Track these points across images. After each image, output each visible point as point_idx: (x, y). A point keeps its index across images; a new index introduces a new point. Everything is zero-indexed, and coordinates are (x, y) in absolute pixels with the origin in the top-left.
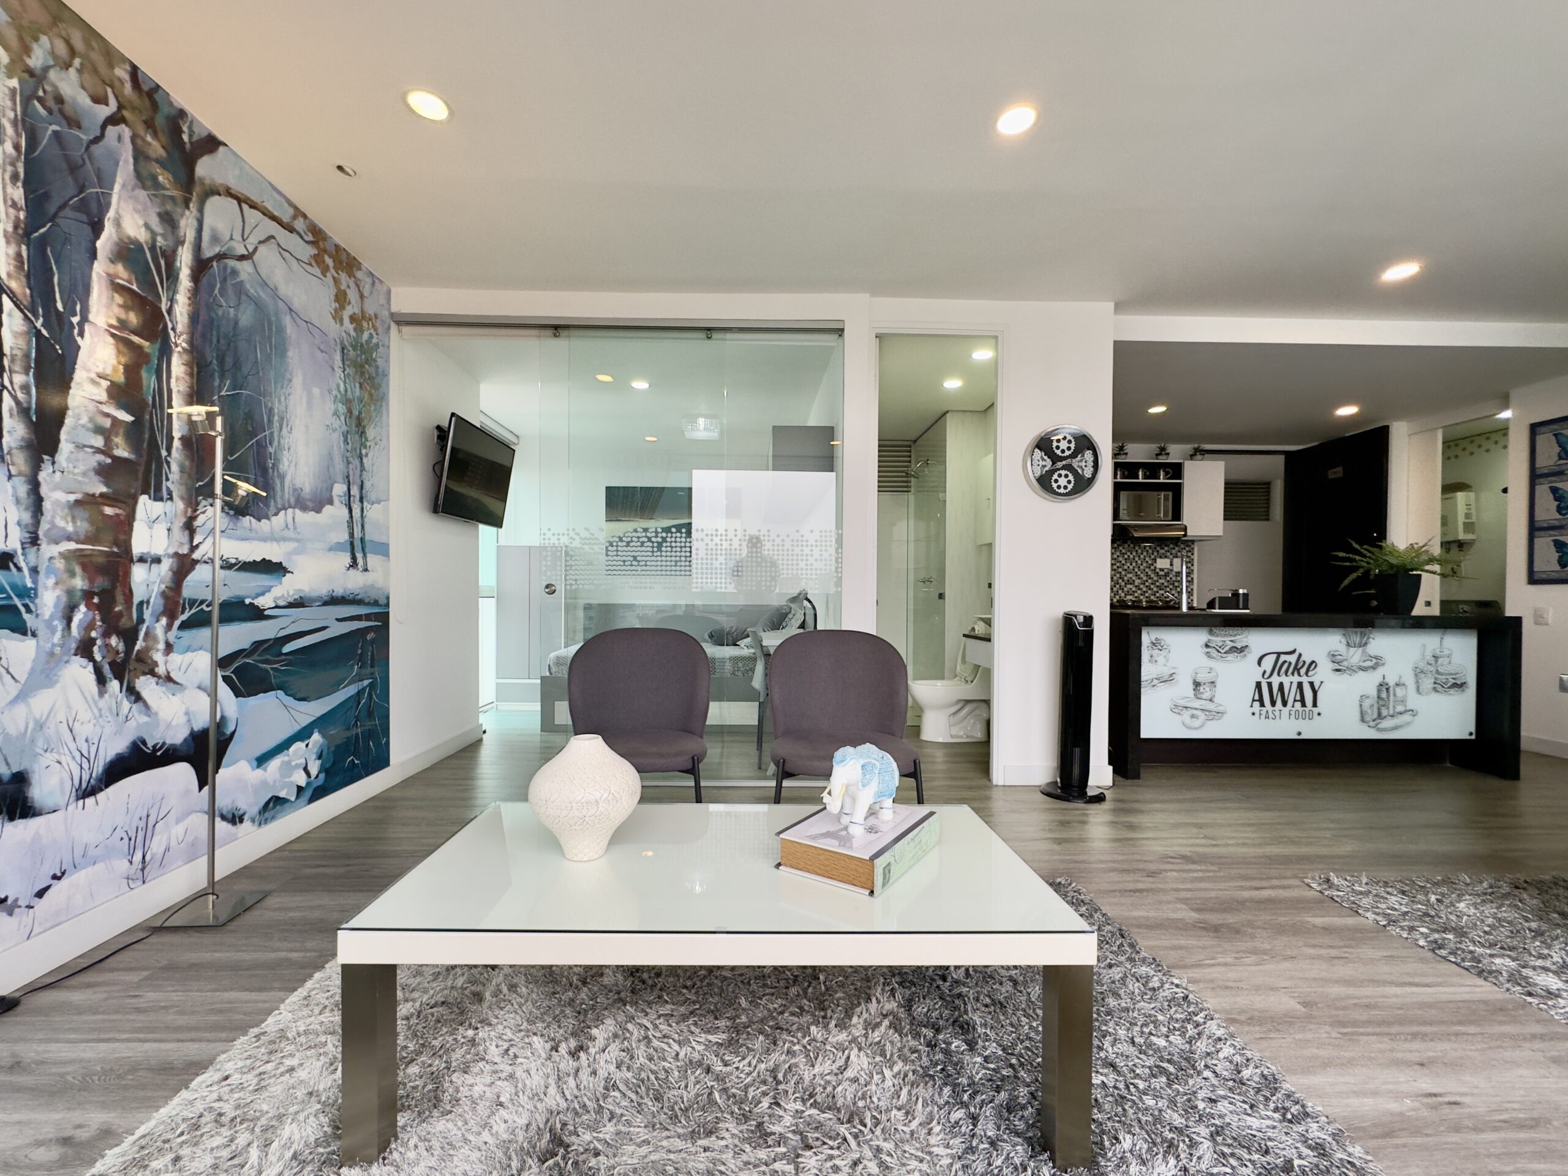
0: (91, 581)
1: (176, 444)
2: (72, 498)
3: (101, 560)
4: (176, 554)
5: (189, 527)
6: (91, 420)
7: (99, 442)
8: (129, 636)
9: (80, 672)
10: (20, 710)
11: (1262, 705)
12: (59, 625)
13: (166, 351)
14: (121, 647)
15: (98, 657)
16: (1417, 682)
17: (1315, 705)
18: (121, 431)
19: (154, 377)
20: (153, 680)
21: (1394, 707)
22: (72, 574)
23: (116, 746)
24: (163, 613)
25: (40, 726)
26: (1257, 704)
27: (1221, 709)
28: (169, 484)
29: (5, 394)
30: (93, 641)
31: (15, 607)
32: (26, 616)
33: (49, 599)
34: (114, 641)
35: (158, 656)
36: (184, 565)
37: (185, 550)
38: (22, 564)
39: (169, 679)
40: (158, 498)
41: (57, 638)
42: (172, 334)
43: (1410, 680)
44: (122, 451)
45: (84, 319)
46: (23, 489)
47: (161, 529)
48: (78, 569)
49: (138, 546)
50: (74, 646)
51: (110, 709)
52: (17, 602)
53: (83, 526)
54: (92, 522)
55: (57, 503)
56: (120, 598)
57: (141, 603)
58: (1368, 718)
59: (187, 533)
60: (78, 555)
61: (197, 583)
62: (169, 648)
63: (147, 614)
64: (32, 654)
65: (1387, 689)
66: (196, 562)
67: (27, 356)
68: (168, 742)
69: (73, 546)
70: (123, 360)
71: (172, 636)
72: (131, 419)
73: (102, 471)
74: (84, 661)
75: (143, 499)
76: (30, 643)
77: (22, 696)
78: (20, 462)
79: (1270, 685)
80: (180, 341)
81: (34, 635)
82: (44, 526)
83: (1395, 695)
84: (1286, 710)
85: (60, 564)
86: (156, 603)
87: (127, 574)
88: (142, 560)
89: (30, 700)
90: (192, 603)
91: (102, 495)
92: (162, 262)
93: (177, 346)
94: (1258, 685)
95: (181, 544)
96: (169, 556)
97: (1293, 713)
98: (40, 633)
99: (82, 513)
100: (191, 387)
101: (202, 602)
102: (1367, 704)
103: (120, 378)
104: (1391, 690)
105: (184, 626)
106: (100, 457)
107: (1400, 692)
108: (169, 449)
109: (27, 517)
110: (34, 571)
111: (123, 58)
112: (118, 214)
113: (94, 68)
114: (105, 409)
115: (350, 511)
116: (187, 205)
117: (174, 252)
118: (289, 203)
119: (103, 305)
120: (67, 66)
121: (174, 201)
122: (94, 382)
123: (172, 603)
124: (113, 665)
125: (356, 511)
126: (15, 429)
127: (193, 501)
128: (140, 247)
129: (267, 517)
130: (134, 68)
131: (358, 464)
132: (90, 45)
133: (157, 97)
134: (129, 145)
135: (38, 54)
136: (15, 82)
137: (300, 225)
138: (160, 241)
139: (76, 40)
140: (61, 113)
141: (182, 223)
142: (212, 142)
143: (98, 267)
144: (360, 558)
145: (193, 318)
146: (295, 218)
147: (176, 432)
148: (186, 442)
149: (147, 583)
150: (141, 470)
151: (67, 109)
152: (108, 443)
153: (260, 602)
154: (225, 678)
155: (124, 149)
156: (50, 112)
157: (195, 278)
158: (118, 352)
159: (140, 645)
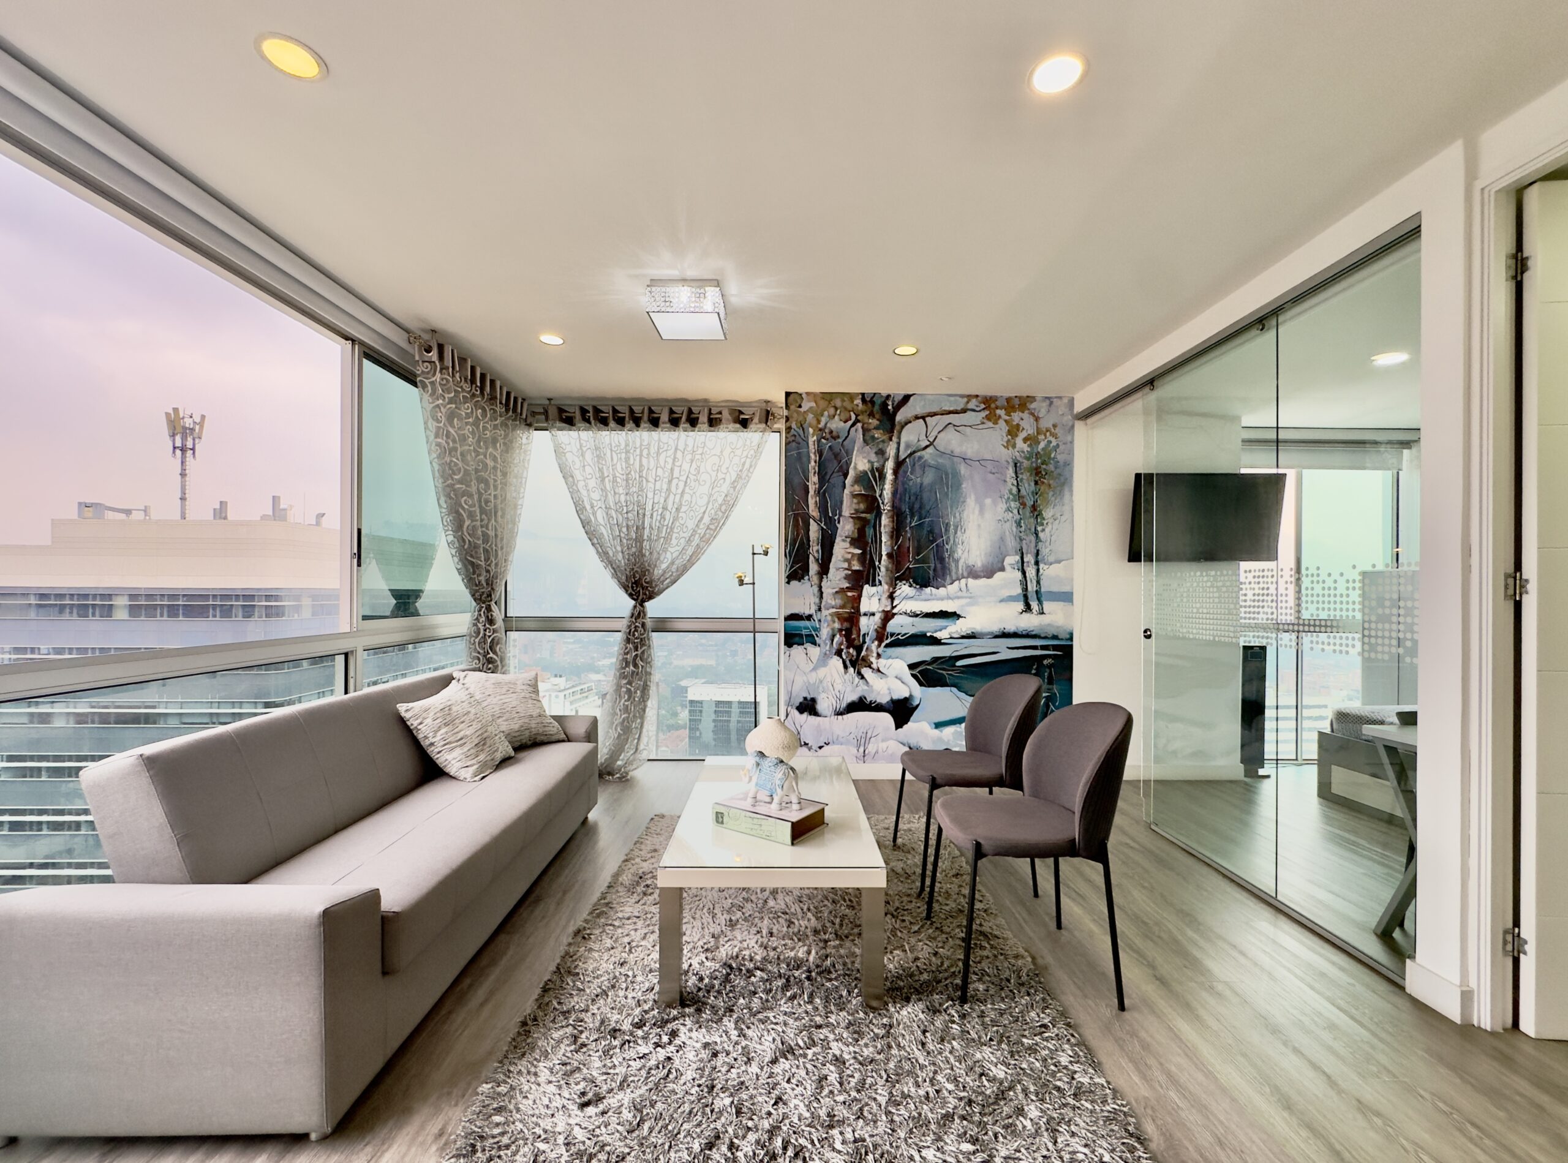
0: (842, 625)
1: (884, 557)
2: (834, 590)
3: (846, 615)
4: (884, 611)
5: (891, 597)
6: (842, 557)
7: (846, 565)
8: (859, 649)
9: (836, 663)
10: (814, 674)
12: (829, 642)
13: (879, 515)
14: (855, 653)
15: (844, 657)
18: (856, 558)
19: (872, 530)
20: (871, 670)
22: (834, 622)
23: (853, 697)
24: (876, 639)
25: (821, 682)
28: (880, 578)
29: (811, 556)
30: (842, 650)
31: (812, 635)
33: (825, 632)
34: (851, 650)
35: (873, 659)
36: (888, 616)
37: (888, 608)
38: (815, 619)
39: (879, 670)
40: (874, 585)
41: (828, 647)
42: (882, 505)
44: (856, 566)
45: (840, 515)
46: (816, 589)
47: (875, 600)
48: (836, 620)
49: (863, 609)
50: (834, 651)
51: (849, 681)
52: (813, 633)
53: (839, 602)
54: (842, 599)
55: (828, 593)
56: (854, 632)
57: (864, 635)
59: (889, 600)
60: (838, 616)
61: (893, 626)
62: (879, 656)
63: (867, 639)
64: (818, 653)
66: (895, 614)
67: (818, 539)
68: (878, 701)
69: (834, 610)
70: (857, 527)
71: (880, 650)
72: (860, 552)
73: (847, 578)
74: (838, 658)
75: (866, 587)
76: (817, 649)
77: (814, 669)
78: (815, 579)
80: (886, 507)
81: (819, 646)
82: (823, 604)
85: (829, 618)
86: (872, 634)
87: (858, 621)
88: (865, 614)
89: (818, 672)
90: (892, 635)
91: (847, 588)
92: (877, 474)
93: (884, 510)
95: (886, 606)
96: (879, 612)
98: (821, 645)
99: (839, 596)
100: (893, 528)
101: (898, 634)
103: (856, 535)
105: (887, 646)
106: (847, 572)
108: (880, 562)
109: (817, 601)
110: (820, 621)
111: (858, 394)
112: (855, 464)
113: (846, 409)
114: (849, 550)
115: (1024, 573)
116: (891, 439)
117: (883, 466)
118: (962, 396)
119: (848, 507)
120: (834, 416)
121: (883, 441)
122: (843, 541)
123: (880, 635)
124: (851, 661)
125: (1031, 572)
126: (814, 568)
127: (893, 583)
128: (865, 473)
129: (944, 586)
130: (863, 394)
131: (1033, 538)
132: (843, 401)
133: (874, 399)
134: (860, 431)
135: (823, 420)
136: (815, 438)
137: (973, 404)
138: (876, 465)
139: (838, 403)
140: (832, 437)
141: (888, 450)
142: (906, 398)
143: (846, 491)
144: (1034, 605)
145: (894, 493)
146: (968, 402)
147: (884, 553)
148: (889, 555)
149: (867, 625)
150: (865, 573)
151: (834, 434)
152: (850, 564)
153: (938, 635)
154: (913, 675)
155: (858, 434)
156: (827, 439)
157: (896, 472)
158: (855, 524)
159: (863, 653)
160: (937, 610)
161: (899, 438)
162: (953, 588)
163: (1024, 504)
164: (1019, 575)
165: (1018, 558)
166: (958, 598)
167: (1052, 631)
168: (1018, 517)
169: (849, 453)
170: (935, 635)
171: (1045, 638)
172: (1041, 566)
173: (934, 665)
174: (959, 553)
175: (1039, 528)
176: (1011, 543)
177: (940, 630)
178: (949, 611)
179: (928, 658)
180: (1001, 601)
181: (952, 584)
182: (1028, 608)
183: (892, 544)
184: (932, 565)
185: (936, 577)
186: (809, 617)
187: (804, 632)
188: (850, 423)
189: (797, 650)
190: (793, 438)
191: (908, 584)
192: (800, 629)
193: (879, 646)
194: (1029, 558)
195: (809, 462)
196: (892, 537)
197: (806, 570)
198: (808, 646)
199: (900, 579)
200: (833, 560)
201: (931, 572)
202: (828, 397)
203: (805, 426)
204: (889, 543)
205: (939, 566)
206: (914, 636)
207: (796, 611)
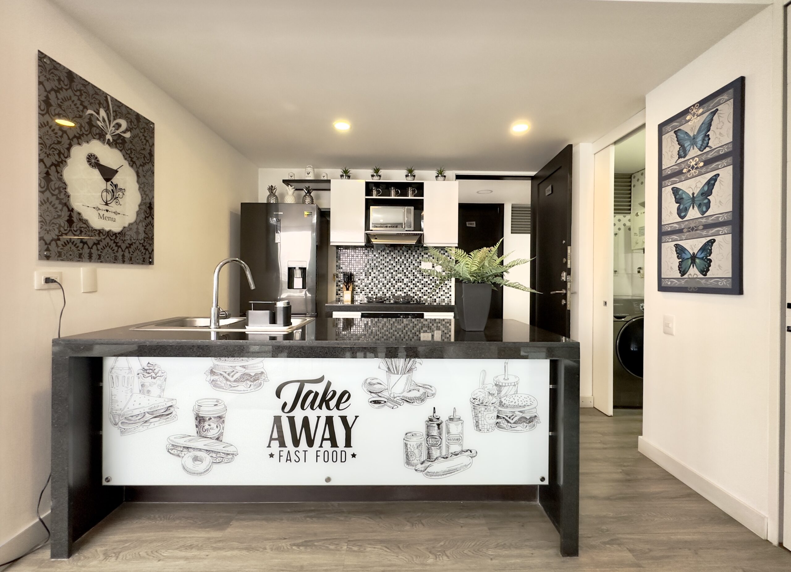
11: (282, 444)
16: (476, 416)
17: (348, 444)
21: (448, 447)
26: (275, 444)
27: (230, 450)
43: (466, 413)
58: (415, 460)
65: (438, 425)
79: (292, 420)
83: (448, 432)
84: (312, 452)
94: (277, 420)
97: (321, 454)
102: (413, 443)
104: (443, 426)
107: (454, 428)
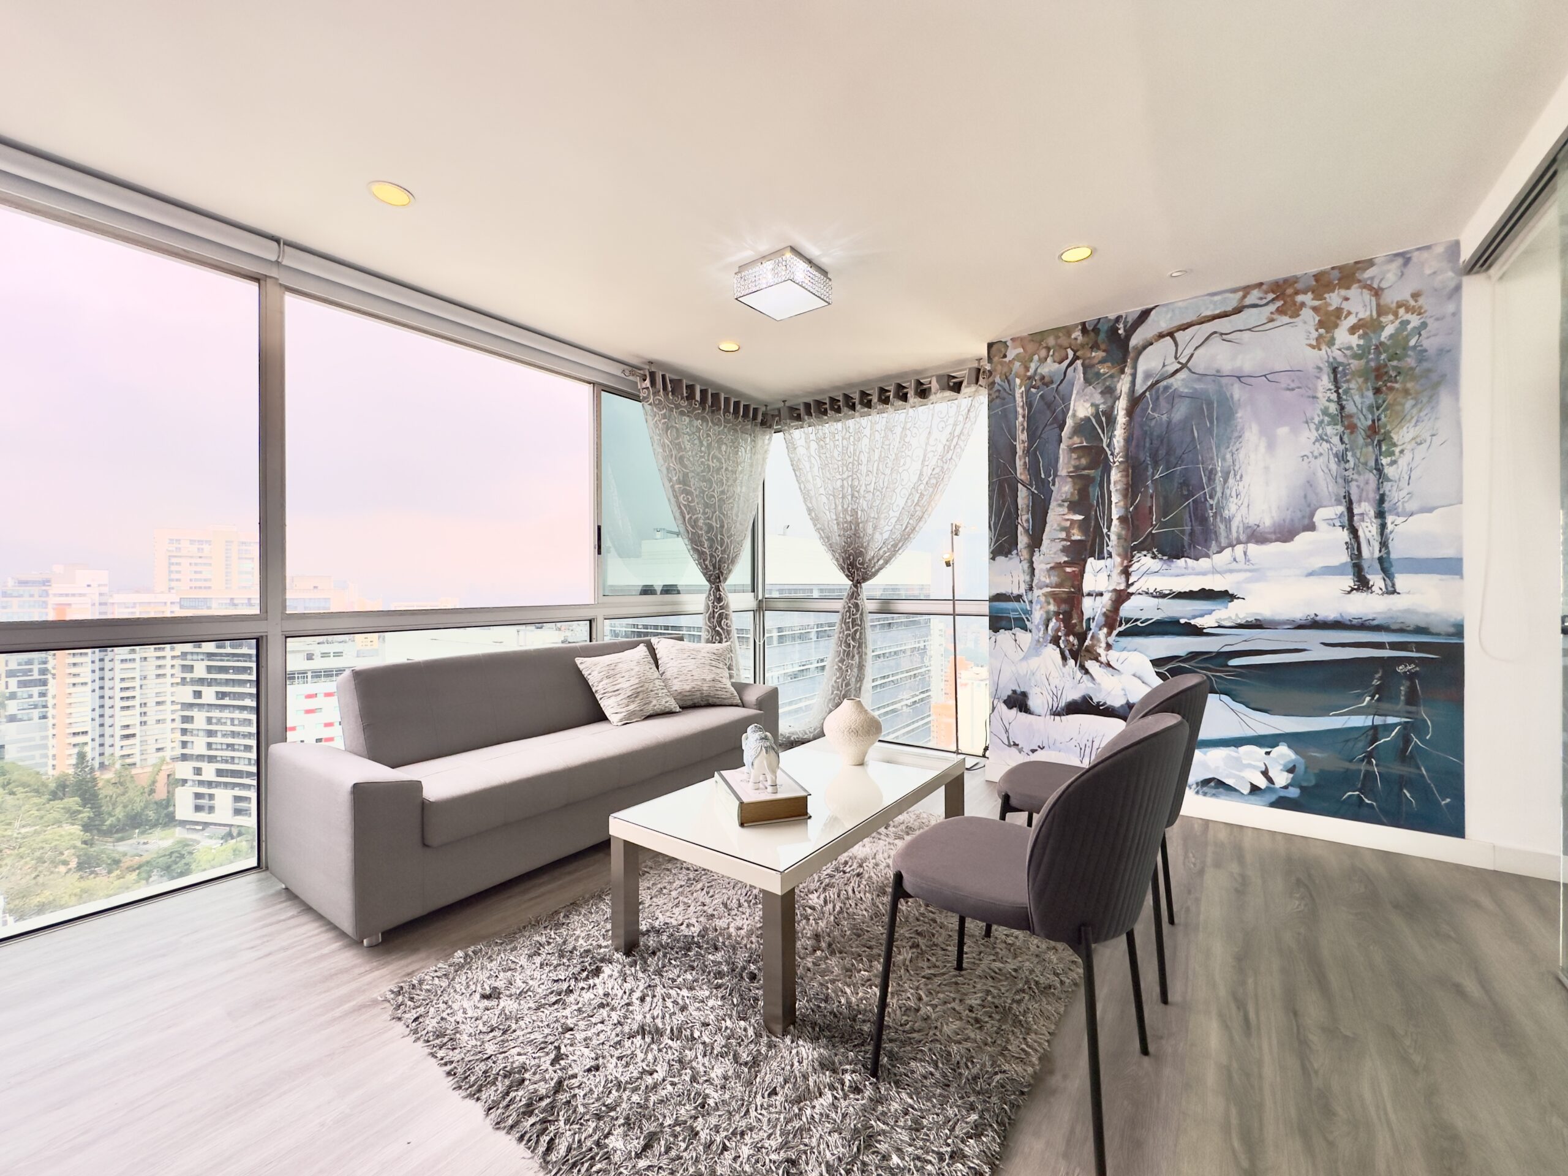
0: (1059, 607)
1: (1115, 522)
2: (1049, 566)
3: (1064, 596)
4: (1115, 590)
5: (1126, 572)
6: (1059, 525)
7: (1063, 535)
8: (1082, 637)
9: (1052, 653)
10: (1024, 664)
12: (1042, 628)
13: (1107, 469)
14: (1076, 642)
15: (1062, 646)
18: (1076, 526)
19: (1098, 489)
20: (1098, 664)
22: (1049, 603)
23: (1074, 695)
24: (1105, 625)
25: (1033, 673)
28: (1109, 548)
29: (1019, 526)
30: (1060, 637)
32: (1027, 623)
33: (1038, 616)
34: (1071, 638)
35: (1101, 650)
36: (1121, 597)
37: (1122, 587)
38: (1026, 600)
39: (1109, 665)
40: (1101, 558)
41: (1041, 633)
42: (1111, 458)
44: (1077, 535)
45: (1056, 475)
46: (1026, 565)
47: (1103, 576)
48: (1052, 601)
49: (1086, 588)
50: (1049, 638)
51: (1069, 675)
53: (1054, 579)
54: (1058, 576)
55: (1041, 569)
56: (1075, 616)
57: (1089, 619)
59: (1123, 576)
60: (1054, 596)
61: (1128, 609)
62: (1109, 647)
63: (1093, 625)
64: (1029, 640)
66: (1132, 594)
67: (1028, 506)
68: (1109, 703)
69: (1049, 589)
70: (1077, 487)
71: (1111, 640)
72: (1080, 517)
73: (1064, 550)
74: (1055, 647)
75: (1091, 560)
76: (1029, 635)
77: (1025, 658)
78: (1025, 554)
80: (1117, 458)
81: (1030, 631)
82: (1035, 581)
85: (1043, 599)
86: (1100, 619)
87: (1080, 603)
88: (1089, 595)
89: (1029, 661)
90: (1128, 621)
91: (1065, 562)
92: (1104, 419)
93: (1114, 463)
95: (1119, 584)
96: (1109, 591)
98: (1033, 631)
99: (1053, 572)
100: (1127, 484)
101: (1137, 620)
103: (1077, 497)
105: (1120, 634)
106: (1064, 543)
108: (1109, 529)
109: (1028, 578)
110: (1031, 602)
111: (1076, 325)
112: (1075, 411)
113: (1061, 346)
114: (1067, 517)
115: (1354, 531)
116: (1122, 372)
117: (1112, 407)
118: (1234, 291)
119: (1065, 463)
120: (1046, 359)
121: (1112, 376)
122: (1060, 505)
123: (1111, 620)
124: (1070, 651)
125: (1368, 530)
126: (1023, 540)
127: (1128, 556)
128: (1087, 419)
129: (1208, 556)
130: (1084, 324)
131: (1372, 478)
132: (1057, 337)
133: (1099, 326)
134: (1080, 369)
135: (1033, 366)
136: (1023, 389)
137: (1254, 297)
138: (1102, 407)
139: (1051, 341)
140: (1044, 384)
141: (1119, 386)
142: (1145, 314)
143: (1063, 446)
144: (1377, 580)
145: (1128, 440)
146: (1244, 297)
147: (1115, 516)
148: (1123, 520)
149: (1093, 608)
150: (1089, 544)
151: (1047, 380)
152: (1068, 534)
153: (1198, 622)
154: (1158, 674)
155: (1078, 374)
156: (1038, 388)
157: (1130, 413)
158: (1074, 484)
159: (1088, 642)
160: (1196, 589)
161: (1135, 368)
162: (1222, 559)
163: (1352, 428)
164: (1345, 535)
165: (1341, 509)
166: (1231, 571)
167: (1413, 621)
168: (1342, 447)
169: (1066, 399)
170: (1193, 622)
171: (1401, 631)
172: (1390, 519)
173: (1192, 663)
174: (1232, 508)
175: (1385, 461)
176: (1327, 487)
177: (1202, 616)
178: (1216, 589)
179: (1182, 652)
180: (1311, 574)
181: (1219, 552)
182: (1362, 584)
183: (1126, 504)
184: (1188, 528)
185: (1193, 543)
186: (1018, 598)
187: (1012, 615)
188: (1067, 362)
189: (1004, 636)
190: (997, 394)
191: (1149, 555)
192: (1007, 610)
193: (1109, 634)
194: (1365, 508)
195: (1016, 419)
196: (1125, 496)
197: (1015, 543)
198: (1018, 631)
199: (1139, 548)
200: (1047, 529)
201: (1186, 538)
202: (1038, 338)
203: (1010, 378)
204: (1122, 503)
205: (1198, 529)
206: (1159, 623)
207: (1002, 591)
